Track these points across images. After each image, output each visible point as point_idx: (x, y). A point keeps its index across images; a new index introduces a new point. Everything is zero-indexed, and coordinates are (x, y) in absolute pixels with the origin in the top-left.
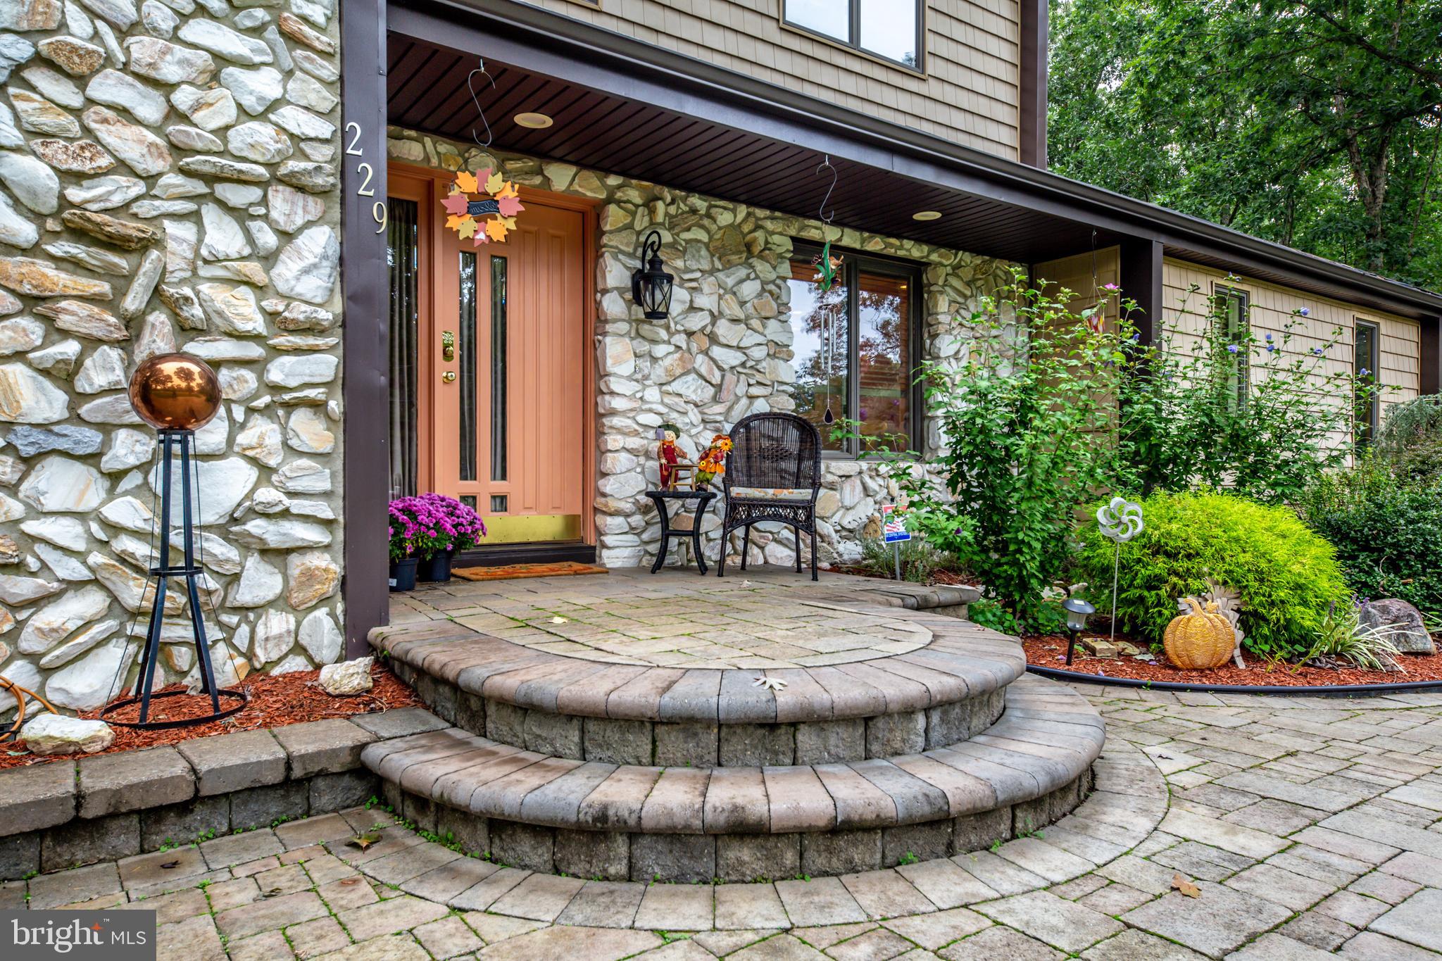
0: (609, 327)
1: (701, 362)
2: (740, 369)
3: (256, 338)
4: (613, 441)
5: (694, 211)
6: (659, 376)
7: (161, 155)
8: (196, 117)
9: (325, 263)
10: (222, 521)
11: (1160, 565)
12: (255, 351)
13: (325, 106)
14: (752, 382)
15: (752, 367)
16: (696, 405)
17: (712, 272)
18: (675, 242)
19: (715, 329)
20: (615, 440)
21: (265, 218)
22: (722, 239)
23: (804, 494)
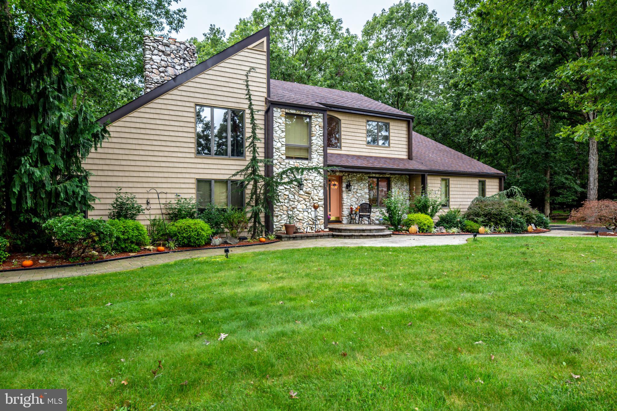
0: (343, 192)
1: (355, 196)
2: (361, 196)
4: (344, 207)
6: (350, 198)
9: (322, 193)
11: (410, 222)
13: (322, 179)
16: (355, 202)
17: (357, 183)
18: (352, 180)
19: (357, 191)
21: (318, 190)
22: (358, 179)
23: (369, 214)
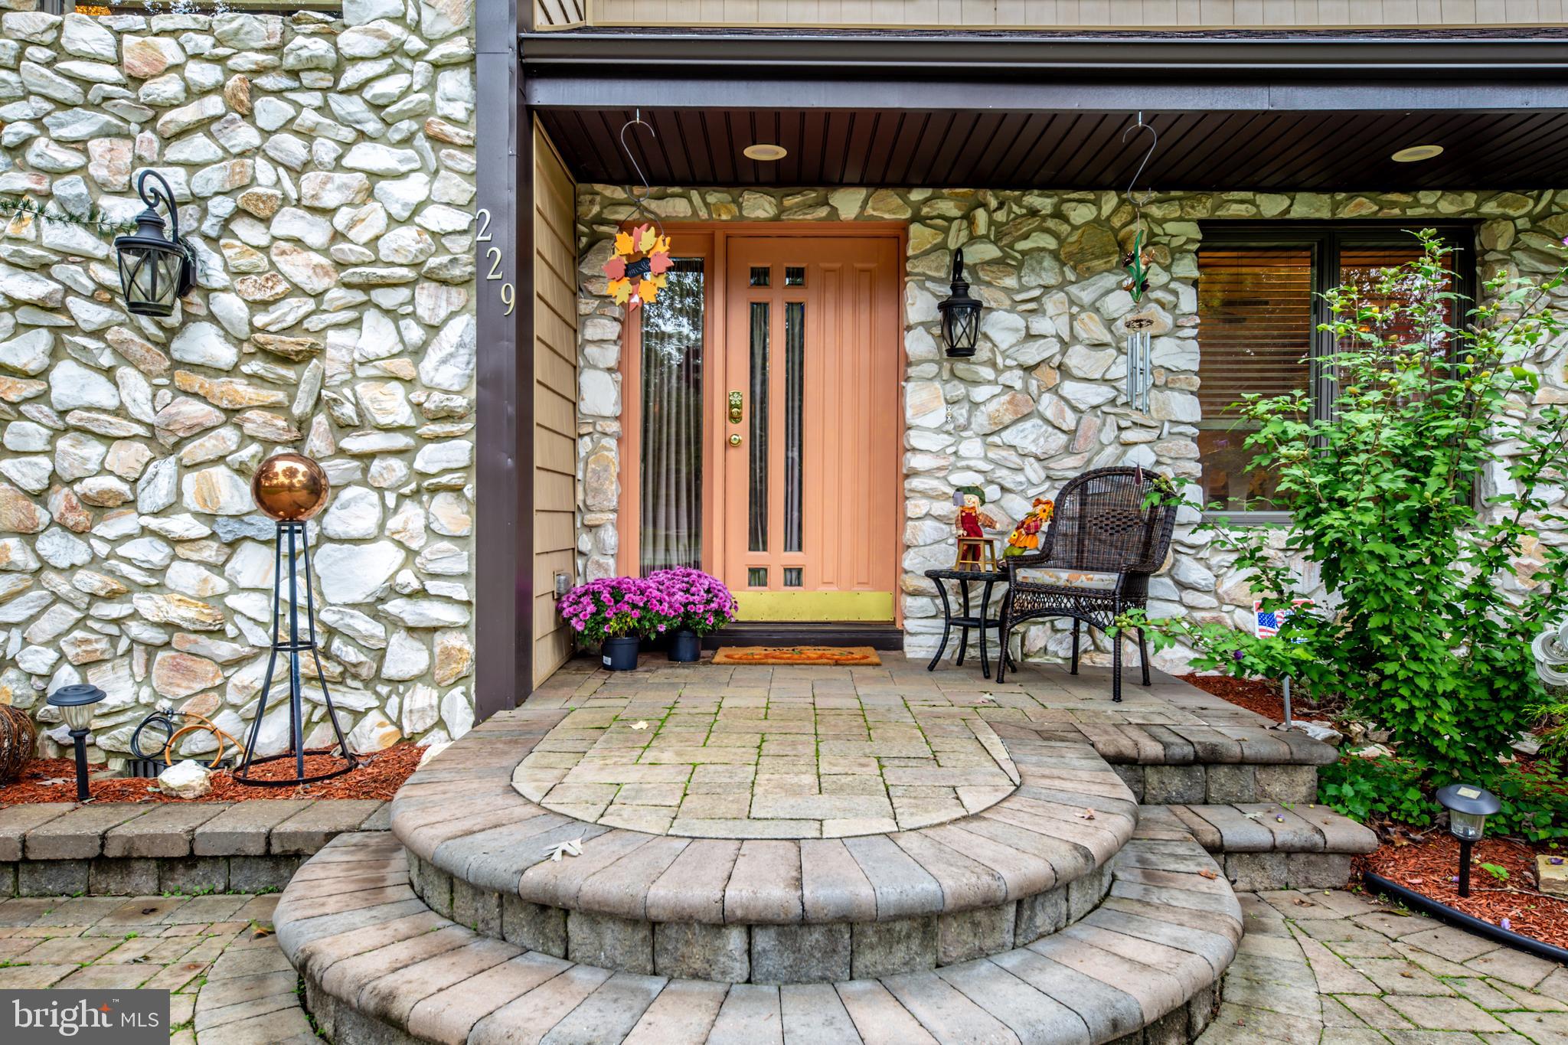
0: (912, 371)
1: (1048, 404)
2: (1106, 409)
3: (402, 429)
5: (1033, 213)
6: (981, 425)
7: (327, 274)
8: (351, 235)
9: (462, 351)
10: (370, 600)
12: (401, 441)
13: (464, 199)
14: (1123, 424)
15: (1126, 404)
16: (1039, 460)
17: (1061, 287)
18: (1006, 256)
19: (1066, 360)
20: (916, 506)
21: (413, 315)
22: (1079, 241)
23: (1108, 581)
